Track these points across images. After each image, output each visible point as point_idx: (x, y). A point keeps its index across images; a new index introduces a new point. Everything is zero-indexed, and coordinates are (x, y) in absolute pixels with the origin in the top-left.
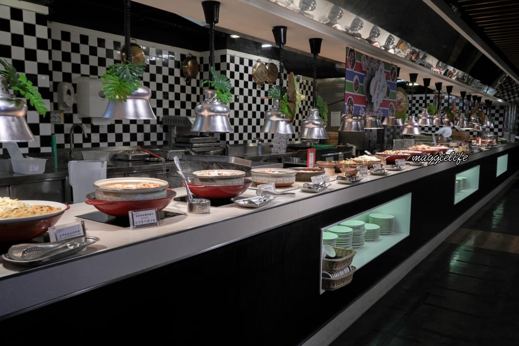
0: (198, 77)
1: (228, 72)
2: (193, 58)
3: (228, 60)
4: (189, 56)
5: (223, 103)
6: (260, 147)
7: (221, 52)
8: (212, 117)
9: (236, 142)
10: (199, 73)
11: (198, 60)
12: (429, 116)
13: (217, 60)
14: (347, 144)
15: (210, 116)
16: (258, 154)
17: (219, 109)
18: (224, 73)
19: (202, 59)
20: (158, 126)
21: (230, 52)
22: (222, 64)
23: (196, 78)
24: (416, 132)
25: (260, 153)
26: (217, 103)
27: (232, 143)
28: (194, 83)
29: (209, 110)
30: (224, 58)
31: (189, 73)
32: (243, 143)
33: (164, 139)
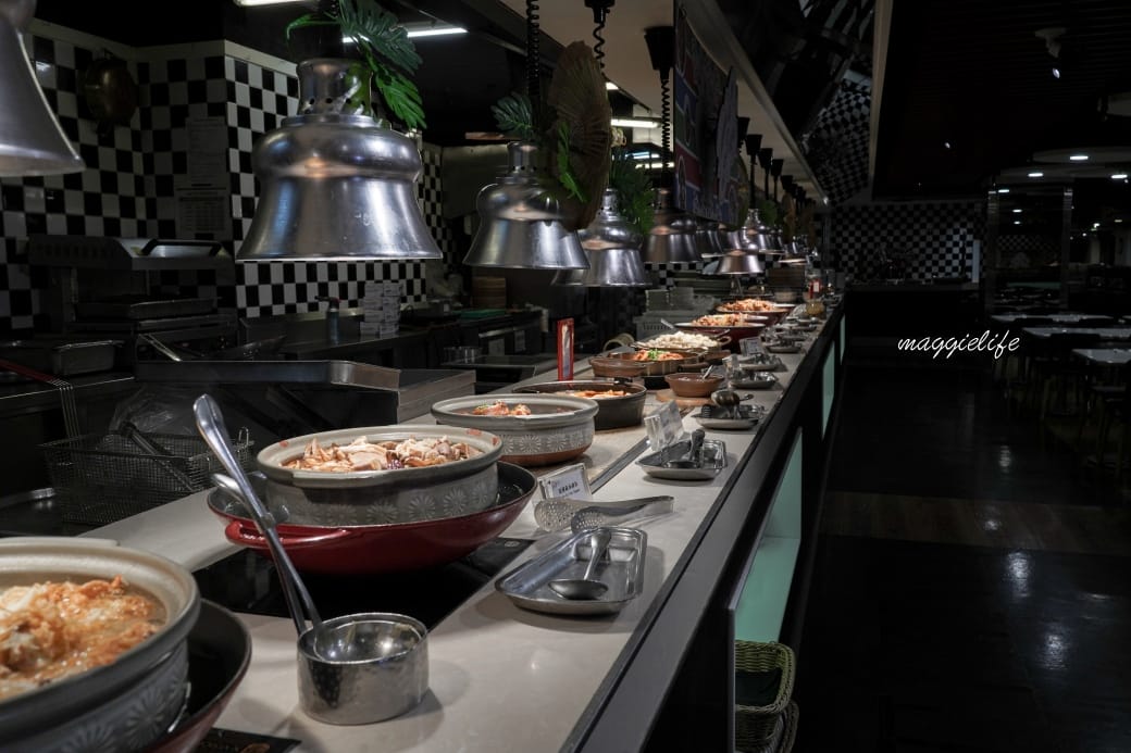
0: (136, 122)
1: (232, 109)
2: (115, 64)
3: (230, 74)
4: (102, 55)
5: (393, 122)
6: (335, 322)
7: (205, 49)
8: (345, 186)
9: (266, 311)
10: (137, 111)
11: (133, 71)
12: (762, 228)
13: (196, 72)
14: (528, 305)
15: (332, 182)
16: (329, 342)
17: (379, 147)
18: (220, 110)
19: (143, 69)
20: (12, 269)
21: (233, 51)
22: (210, 83)
23: (127, 124)
24: (754, 266)
25: (335, 338)
26: (363, 120)
27: (253, 312)
28: (123, 139)
29: (331, 154)
30: (216, 65)
31: (108, 108)
32: (283, 312)
33: (36, 309)
